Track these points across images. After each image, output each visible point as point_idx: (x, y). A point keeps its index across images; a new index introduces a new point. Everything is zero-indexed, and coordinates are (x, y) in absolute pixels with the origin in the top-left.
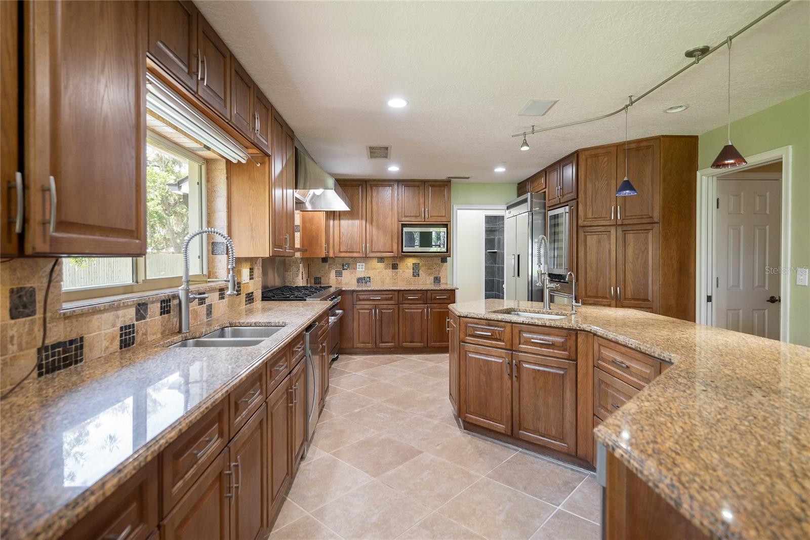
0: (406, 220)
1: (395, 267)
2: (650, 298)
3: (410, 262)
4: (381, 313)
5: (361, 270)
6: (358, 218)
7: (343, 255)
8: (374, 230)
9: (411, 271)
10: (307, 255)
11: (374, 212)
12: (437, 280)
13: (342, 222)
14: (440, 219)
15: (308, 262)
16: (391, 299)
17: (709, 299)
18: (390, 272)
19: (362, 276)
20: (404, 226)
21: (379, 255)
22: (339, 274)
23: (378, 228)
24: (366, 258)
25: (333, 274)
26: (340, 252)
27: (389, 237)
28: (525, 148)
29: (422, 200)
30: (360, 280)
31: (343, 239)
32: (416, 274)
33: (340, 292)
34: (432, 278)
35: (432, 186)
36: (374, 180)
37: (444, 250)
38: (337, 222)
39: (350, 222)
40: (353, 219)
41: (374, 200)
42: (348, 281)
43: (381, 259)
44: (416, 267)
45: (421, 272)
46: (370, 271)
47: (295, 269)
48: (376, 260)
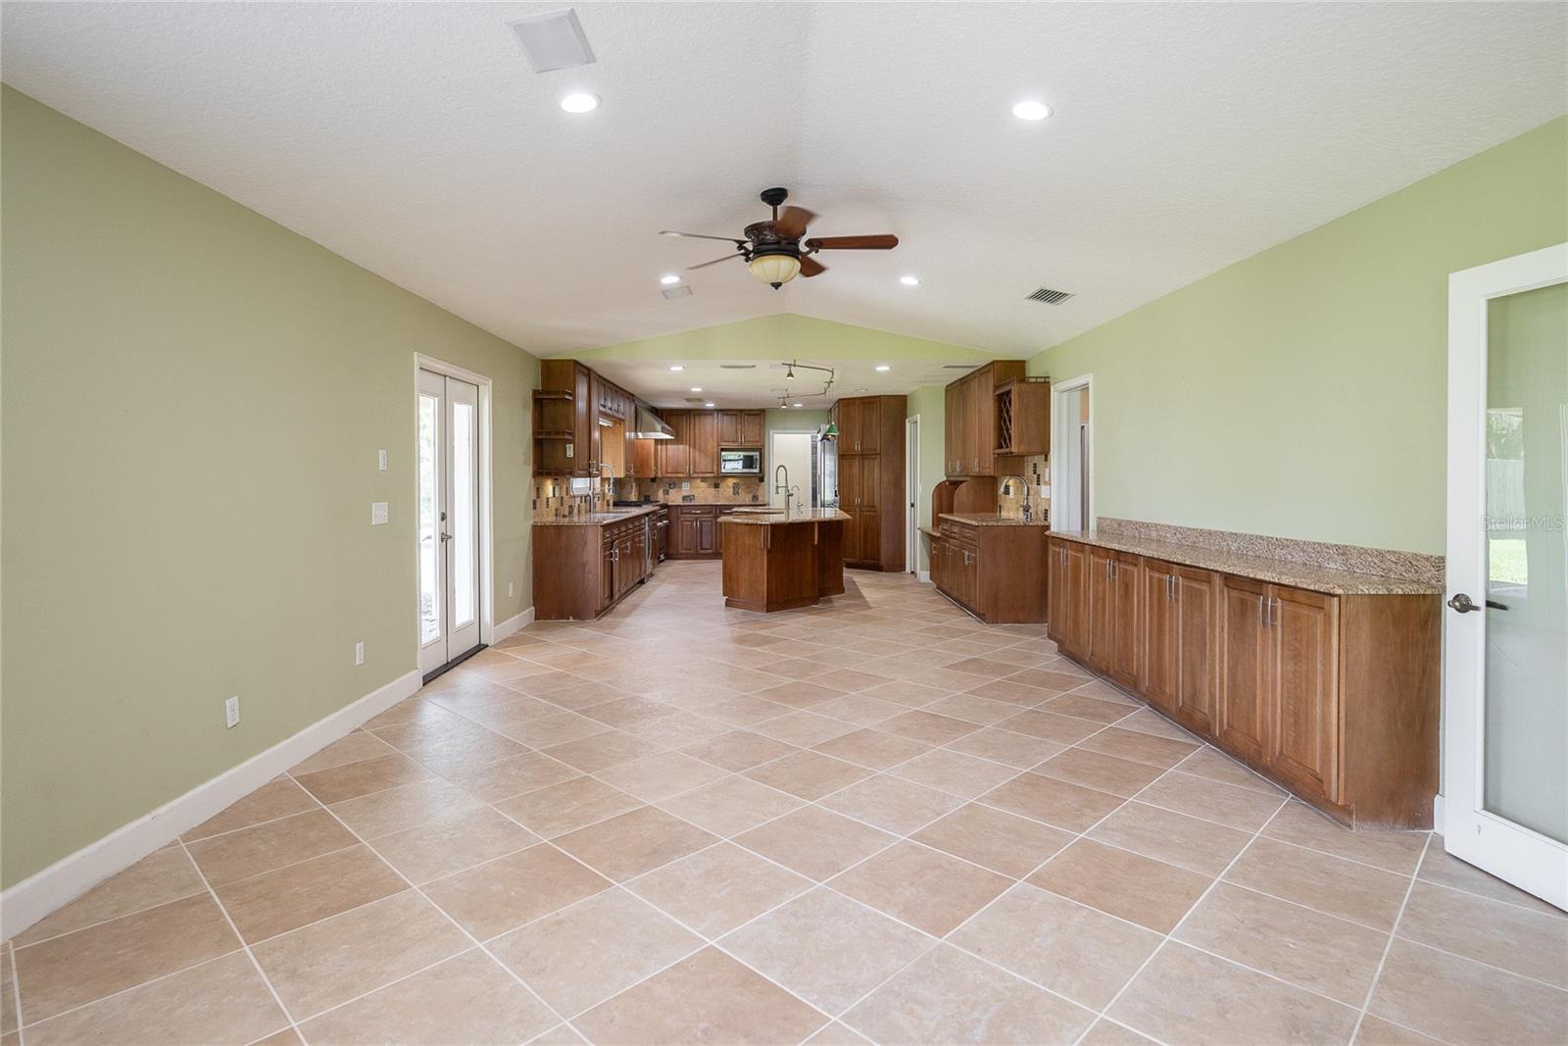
0: (724, 445)
1: (717, 486)
2: (876, 504)
3: (731, 482)
4: (701, 524)
5: (686, 489)
6: (682, 444)
7: (670, 475)
8: (697, 454)
9: (732, 489)
10: (639, 476)
11: (697, 438)
12: (755, 498)
13: (669, 446)
14: (755, 444)
15: (639, 481)
16: (710, 513)
17: (912, 505)
18: (712, 490)
19: (687, 494)
20: (722, 450)
21: (701, 475)
22: (666, 492)
23: (700, 452)
24: (690, 478)
25: (661, 493)
26: (667, 473)
27: (710, 460)
28: (784, 407)
29: (739, 426)
30: (684, 498)
31: (670, 462)
32: (736, 493)
33: (665, 506)
34: (751, 496)
35: (748, 415)
36: (697, 410)
37: (757, 471)
38: (664, 447)
39: (676, 447)
40: (677, 444)
41: (697, 427)
42: (675, 498)
43: (704, 479)
44: (736, 486)
45: (740, 491)
46: (695, 490)
47: (629, 487)
48: (699, 480)
